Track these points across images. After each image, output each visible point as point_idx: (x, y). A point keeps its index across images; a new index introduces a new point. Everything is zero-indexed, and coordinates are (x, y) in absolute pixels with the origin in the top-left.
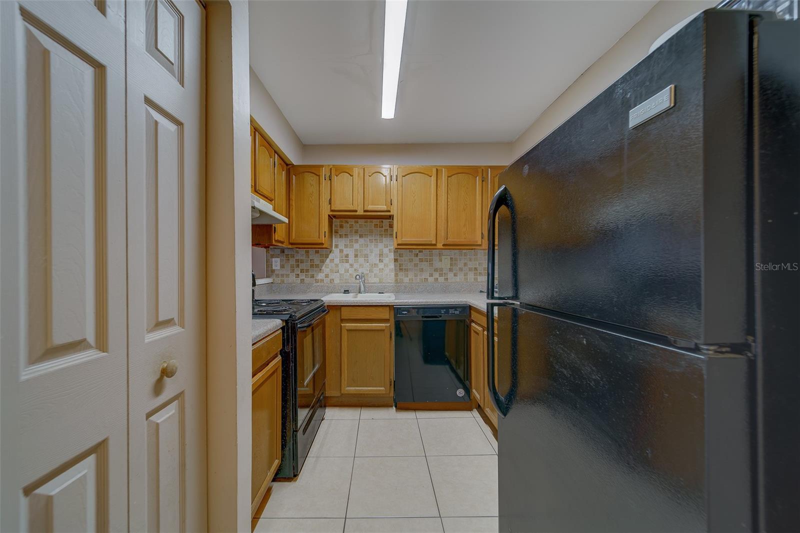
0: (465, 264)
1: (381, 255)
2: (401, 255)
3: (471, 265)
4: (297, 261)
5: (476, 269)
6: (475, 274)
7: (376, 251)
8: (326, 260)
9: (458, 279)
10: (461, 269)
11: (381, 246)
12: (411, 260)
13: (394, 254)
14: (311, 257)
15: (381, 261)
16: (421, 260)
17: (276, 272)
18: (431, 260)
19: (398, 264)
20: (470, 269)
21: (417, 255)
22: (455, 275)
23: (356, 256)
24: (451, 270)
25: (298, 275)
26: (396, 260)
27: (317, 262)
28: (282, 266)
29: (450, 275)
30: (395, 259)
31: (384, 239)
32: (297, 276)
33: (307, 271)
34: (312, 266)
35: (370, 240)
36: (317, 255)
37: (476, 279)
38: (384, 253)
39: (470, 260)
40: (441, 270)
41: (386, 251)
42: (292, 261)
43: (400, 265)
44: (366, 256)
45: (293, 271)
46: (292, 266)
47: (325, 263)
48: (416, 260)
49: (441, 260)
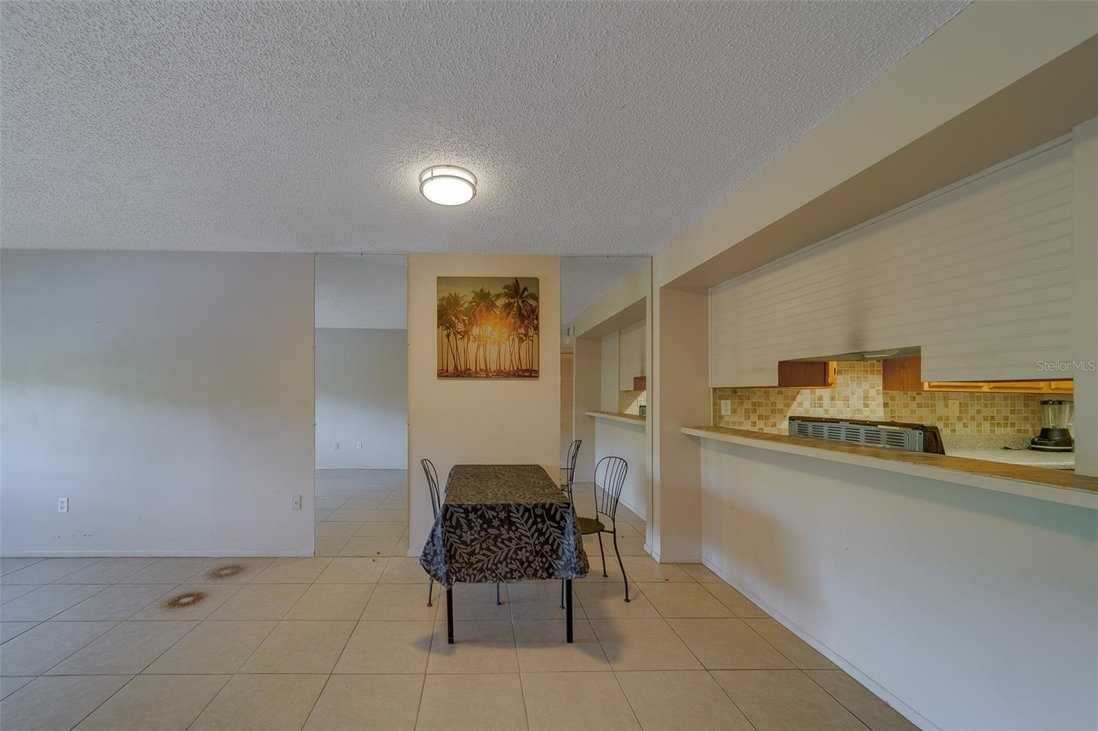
0: (979, 412)
1: (866, 398)
2: (892, 398)
3: (986, 412)
4: (754, 404)
5: (993, 418)
6: (992, 425)
7: (860, 393)
8: (792, 404)
9: (968, 431)
10: (973, 418)
11: (865, 385)
12: (906, 405)
13: (883, 397)
14: (772, 400)
15: (866, 405)
16: (920, 406)
17: (726, 419)
18: (933, 405)
19: (888, 410)
20: (985, 419)
21: (914, 399)
22: (965, 426)
23: (833, 399)
24: (959, 419)
25: (755, 422)
26: (886, 405)
27: (780, 406)
28: (734, 411)
29: (959, 426)
30: (884, 403)
31: (870, 377)
32: (753, 424)
33: (767, 418)
34: (773, 411)
35: (851, 377)
36: (780, 396)
37: (993, 431)
38: (870, 394)
39: (986, 406)
40: (947, 418)
41: (872, 392)
42: (748, 405)
43: (892, 411)
44: (846, 399)
45: (748, 418)
46: (747, 411)
47: (792, 408)
48: (913, 405)
49: (947, 406)
